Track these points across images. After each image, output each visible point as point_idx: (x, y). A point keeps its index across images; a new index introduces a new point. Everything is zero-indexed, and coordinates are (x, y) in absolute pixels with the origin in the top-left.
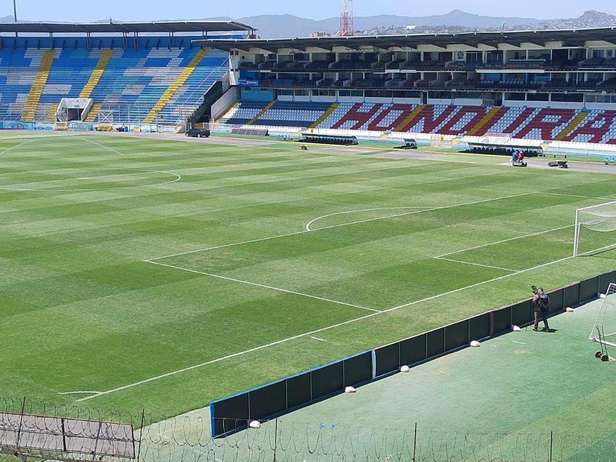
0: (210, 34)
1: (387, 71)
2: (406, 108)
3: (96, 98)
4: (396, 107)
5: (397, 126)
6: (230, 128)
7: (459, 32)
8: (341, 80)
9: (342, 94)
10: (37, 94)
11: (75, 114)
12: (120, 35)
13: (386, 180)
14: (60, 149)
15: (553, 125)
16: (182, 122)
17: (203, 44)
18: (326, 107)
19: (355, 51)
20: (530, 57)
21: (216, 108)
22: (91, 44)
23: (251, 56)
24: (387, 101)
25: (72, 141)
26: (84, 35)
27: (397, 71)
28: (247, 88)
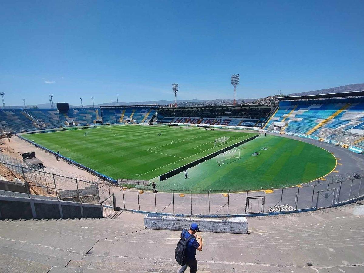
1: (183, 113)
2: (187, 119)
3: (133, 118)
4: (185, 119)
5: (185, 122)
6: (156, 123)
8: (175, 114)
9: (176, 117)
10: (122, 118)
11: (129, 121)
15: (211, 122)
16: (148, 122)
17: (151, 109)
18: (173, 119)
20: (207, 110)
21: (154, 120)
23: (160, 110)
24: (183, 118)
25: (129, 126)
26: (130, 107)
27: (185, 113)
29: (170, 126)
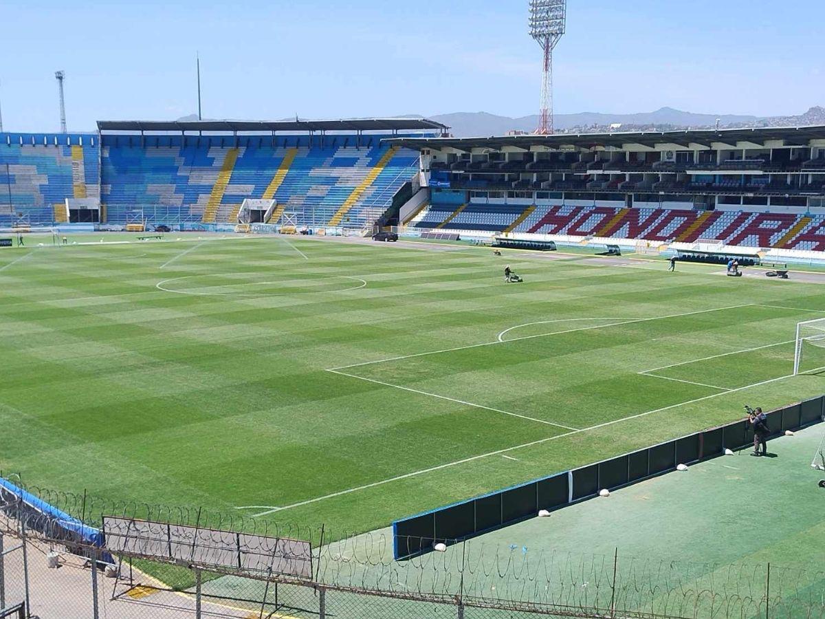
0: (400, 132)
1: (589, 172)
2: (610, 212)
3: (280, 201)
4: (599, 210)
5: (599, 230)
6: (419, 232)
7: (668, 131)
8: (539, 181)
9: (540, 196)
10: (219, 195)
11: (257, 216)
12: (306, 133)
13: (584, 289)
14: (241, 252)
15: (772, 232)
16: (369, 226)
17: (393, 144)
18: (521, 210)
19: (554, 150)
20: (746, 158)
21: (404, 211)
22: (276, 142)
23: (443, 156)
24: (588, 204)
25: (255, 244)
26: (269, 133)
27: (600, 172)
28: (439, 189)
29: (500, 249)
